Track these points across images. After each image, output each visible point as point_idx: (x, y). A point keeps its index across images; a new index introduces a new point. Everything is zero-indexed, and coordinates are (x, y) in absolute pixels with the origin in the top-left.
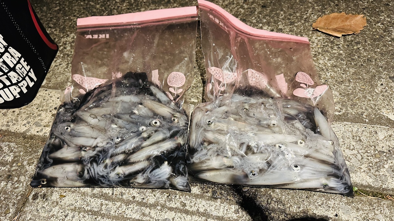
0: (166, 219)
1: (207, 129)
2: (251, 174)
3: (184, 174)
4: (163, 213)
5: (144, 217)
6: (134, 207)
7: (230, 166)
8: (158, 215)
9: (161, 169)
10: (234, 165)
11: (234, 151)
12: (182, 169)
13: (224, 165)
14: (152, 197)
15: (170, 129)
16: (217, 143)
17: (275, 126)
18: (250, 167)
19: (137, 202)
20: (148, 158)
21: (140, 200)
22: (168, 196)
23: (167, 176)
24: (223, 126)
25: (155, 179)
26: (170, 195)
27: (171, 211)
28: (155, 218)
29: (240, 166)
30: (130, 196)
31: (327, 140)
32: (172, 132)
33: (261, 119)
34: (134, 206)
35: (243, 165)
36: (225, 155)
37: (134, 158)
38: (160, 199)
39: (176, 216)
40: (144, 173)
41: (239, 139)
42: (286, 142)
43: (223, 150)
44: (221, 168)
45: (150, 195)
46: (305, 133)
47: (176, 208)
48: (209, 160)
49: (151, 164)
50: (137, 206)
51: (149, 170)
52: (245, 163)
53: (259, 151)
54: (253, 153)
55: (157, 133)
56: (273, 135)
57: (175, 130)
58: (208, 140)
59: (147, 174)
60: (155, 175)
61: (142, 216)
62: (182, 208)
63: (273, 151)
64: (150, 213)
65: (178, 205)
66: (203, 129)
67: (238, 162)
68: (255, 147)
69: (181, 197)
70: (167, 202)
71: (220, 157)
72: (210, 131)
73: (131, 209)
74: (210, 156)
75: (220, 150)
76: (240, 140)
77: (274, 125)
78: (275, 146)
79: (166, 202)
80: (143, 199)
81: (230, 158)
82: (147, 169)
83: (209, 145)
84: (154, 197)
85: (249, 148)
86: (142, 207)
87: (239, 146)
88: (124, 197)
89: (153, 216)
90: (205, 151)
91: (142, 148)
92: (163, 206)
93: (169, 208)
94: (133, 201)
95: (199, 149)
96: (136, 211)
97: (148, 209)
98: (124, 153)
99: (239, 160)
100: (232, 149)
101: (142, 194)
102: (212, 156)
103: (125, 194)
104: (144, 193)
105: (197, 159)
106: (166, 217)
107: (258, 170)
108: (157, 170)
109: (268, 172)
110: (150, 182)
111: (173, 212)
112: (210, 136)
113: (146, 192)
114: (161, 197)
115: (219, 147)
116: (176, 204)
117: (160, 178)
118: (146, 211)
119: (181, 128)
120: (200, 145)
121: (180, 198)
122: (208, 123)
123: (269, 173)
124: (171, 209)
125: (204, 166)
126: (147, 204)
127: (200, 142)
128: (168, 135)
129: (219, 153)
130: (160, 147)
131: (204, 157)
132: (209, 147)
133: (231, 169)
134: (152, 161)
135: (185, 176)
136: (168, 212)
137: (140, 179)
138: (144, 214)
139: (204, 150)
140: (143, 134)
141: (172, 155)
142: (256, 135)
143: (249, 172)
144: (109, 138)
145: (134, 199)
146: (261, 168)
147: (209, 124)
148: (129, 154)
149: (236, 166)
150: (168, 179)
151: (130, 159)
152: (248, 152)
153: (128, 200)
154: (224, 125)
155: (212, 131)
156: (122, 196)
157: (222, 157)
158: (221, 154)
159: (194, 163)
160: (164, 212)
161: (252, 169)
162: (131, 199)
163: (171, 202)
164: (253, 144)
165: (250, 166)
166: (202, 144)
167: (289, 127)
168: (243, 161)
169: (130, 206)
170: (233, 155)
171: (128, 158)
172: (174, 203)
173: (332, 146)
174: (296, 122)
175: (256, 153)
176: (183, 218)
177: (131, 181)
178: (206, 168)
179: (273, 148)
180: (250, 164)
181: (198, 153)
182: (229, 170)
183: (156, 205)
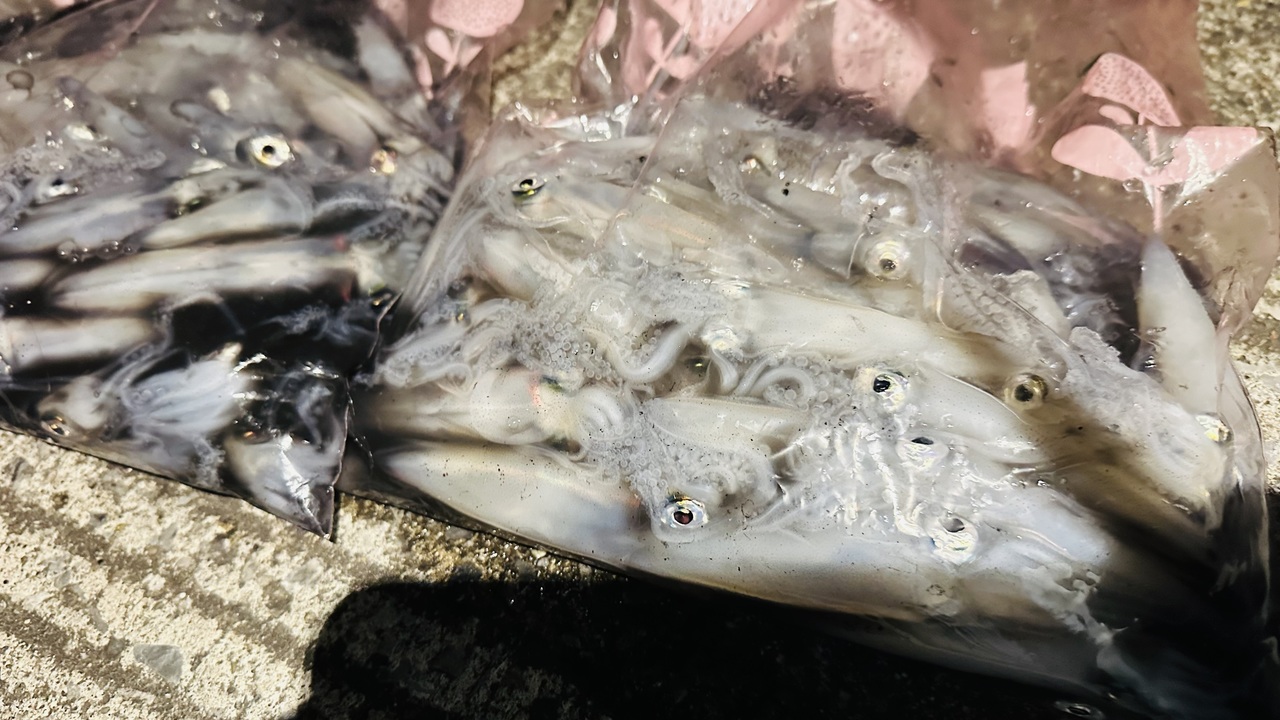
0: (164, 649)
1: (501, 217)
2: (671, 509)
3: (316, 434)
4: (160, 616)
5: (66, 611)
6: (44, 546)
7: (560, 437)
8: (131, 618)
9: (190, 376)
10: (582, 436)
11: (604, 357)
12: (313, 407)
13: (531, 426)
14: (144, 521)
15: (320, 192)
16: (528, 297)
17: (890, 275)
18: (671, 468)
19: (70, 525)
20: (149, 310)
21: (83, 523)
22: (220, 538)
23: (214, 421)
24: (590, 217)
25: (153, 424)
26: (232, 532)
27: (204, 614)
28: (111, 628)
29: (616, 450)
30: (48, 487)
31: (1192, 410)
32: (328, 205)
33: (819, 226)
34: (47, 541)
35: (631, 449)
36: (550, 373)
37: (87, 290)
38: (176, 540)
39: (220, 647)
40: (105, 378)
41: (656, 296)
42: (926, 365)
43: (544, 341)
44: (512, 439)
45: (144, 506)
46: (1063, 348)
47: (234, 607)
48: (458, 381)
49: (156, 340)
50: (58, 542)
51: (135, 369)
52: (646, 437)
53: (745, 385)
54: (713, 390)
55: (248, 193)
56: (856, 312)
57: (349, 201)
58: (484, 276)
59: (119, 386)
60: (158, 401)
61: (56, 604)
62: (263, 614)
63: (830, 402)
64: (100, 595)
65: (253, 595)
66: (482, 213)
67: (611, 424)
68: (728, 356)
69: (283, 557)
70: (204, 565)
71: (517, 380)
72: (510, 227)
73: (21, 553)
74: (474, 361)
75: (533, 339)
76: (657, 303)
77: (888, 265)
78: (851, 373)
79: (198, 561)
80: (101, 518)
81: (573, 394)
82: (130, 359)
83: (482, 300)
84: (154, 525)
85: (694, 360)
86: (78, 559)
87: (636, 332)
88: (23, 486)
89: (105, 618)
90: (454, 332)
91: (145, 249)
92: (176, 582)
93: (202, 598)
94: (51, 518)
95: (430, 319)
96: (42, 567)
97: (101, 574)
98: (50, 255)
99: (616, 415)
100: (594, 346)
101: (104, 494)
102: (481, 365)
103: (30, 471)
104: (119, 490)
105: (402, 370)
106: (163, 641)
107: (712, 494)
108: (173, 377)
109: (769, 520)
110: (125, 434)
111: (214, 623)
112: (504, 255)
113: (131, 487)
114: (184, 531)
115: (530, 320)
116: (242, 584)
117: (174, 421)
118: (86, 581)
119: (391, 203)
120: (440, 300)
121: (275, 563)
122: (516, 187)
123: (776, 525)
124: (208, 605)
125: (426, 416)
126: (105, 547)
127: (445, 284)
128: (304, 216)
129: (521, 356)
130: (229, 265)
131: (440, 366)
132: (479, 314)
133: (563, 459)
134: (164, 325)
135: (322, 450)
136: (186, 618)
137: (82, 406)
138: (69, 597)
139: (453, 323)
140: (177, 184)
141: (280, 319)
142: (756, 297)
143: (658, 497)
144: (13, 172)
145: (57, 507)
146: (732, 488)
147: (519, 194)
148: (68, 263)
149: (594, 446)
150: (218, 439)
151: (62, 292)
152: (684, 377)
153: (33, 506)
154: (595, 211)
155: (518, 229)
156: (13, 479)
157: (531, 380)
158: (531, 363)
159: (382, 387)
160: (170, 609)
161: (679, 484)
162: (47, 504)
163: (223, 570)
164: (721, 341)
165: (669, 460)
166: (453, 293)
167: (976, 294)
168: (637, 421)
169: (24, 538)
170: (590, 382)
171: (60, 285)
172: (235, 576)
173: (1216, 451)
174: (1026, 280)
175: (730, 393)
176: (248, 668)
177: (44, 407)
178: (432, 425)
179: (835, 384)
180: (673, 451)
181: (417, 339)
182: (550, 460)
183: (144, 566)
